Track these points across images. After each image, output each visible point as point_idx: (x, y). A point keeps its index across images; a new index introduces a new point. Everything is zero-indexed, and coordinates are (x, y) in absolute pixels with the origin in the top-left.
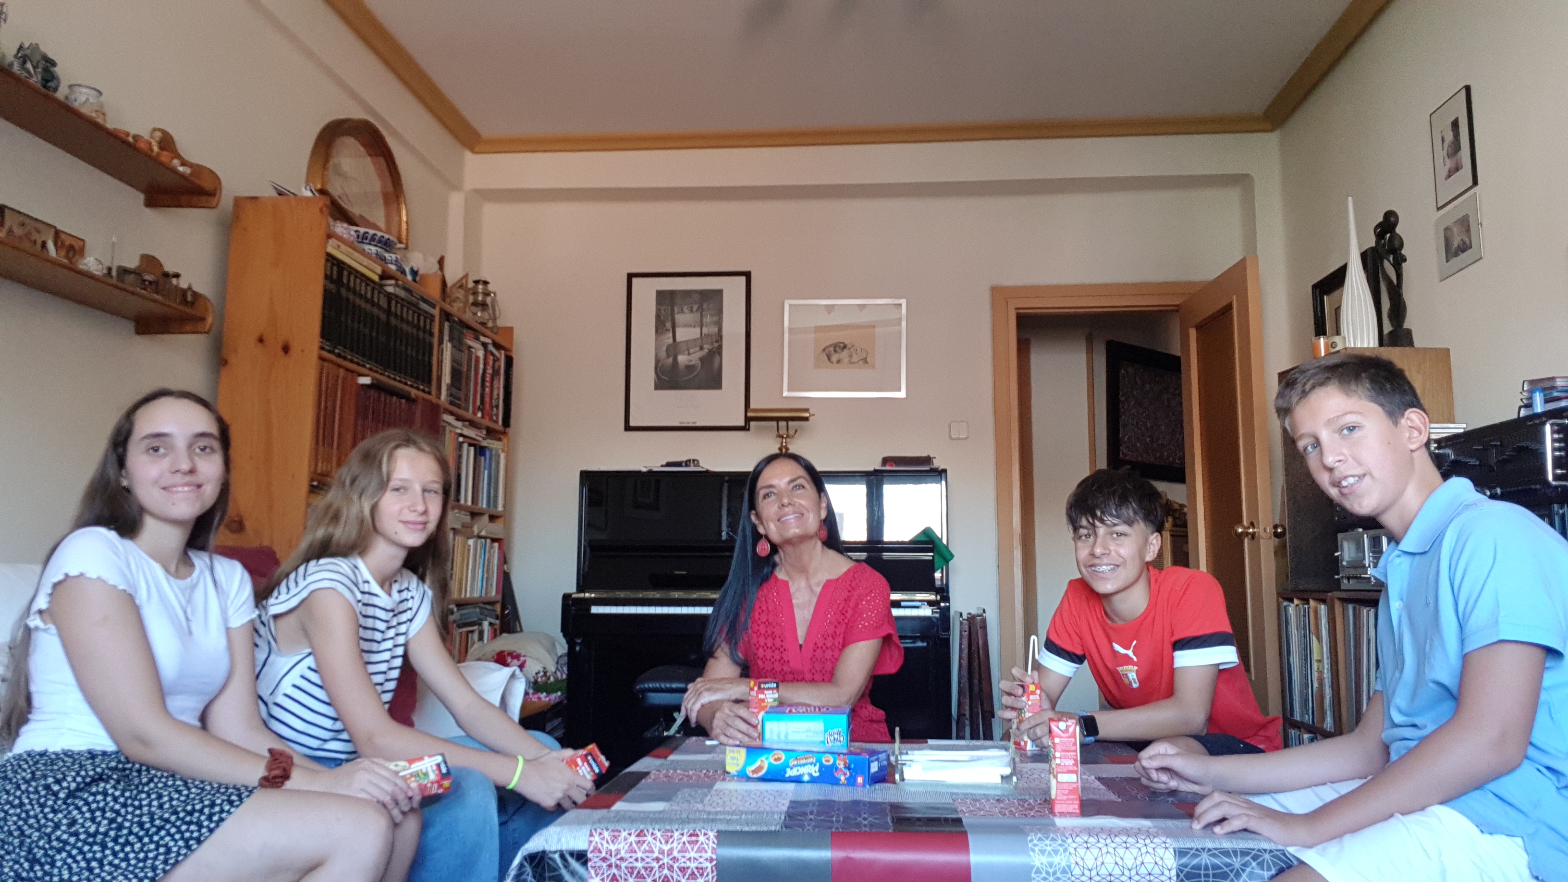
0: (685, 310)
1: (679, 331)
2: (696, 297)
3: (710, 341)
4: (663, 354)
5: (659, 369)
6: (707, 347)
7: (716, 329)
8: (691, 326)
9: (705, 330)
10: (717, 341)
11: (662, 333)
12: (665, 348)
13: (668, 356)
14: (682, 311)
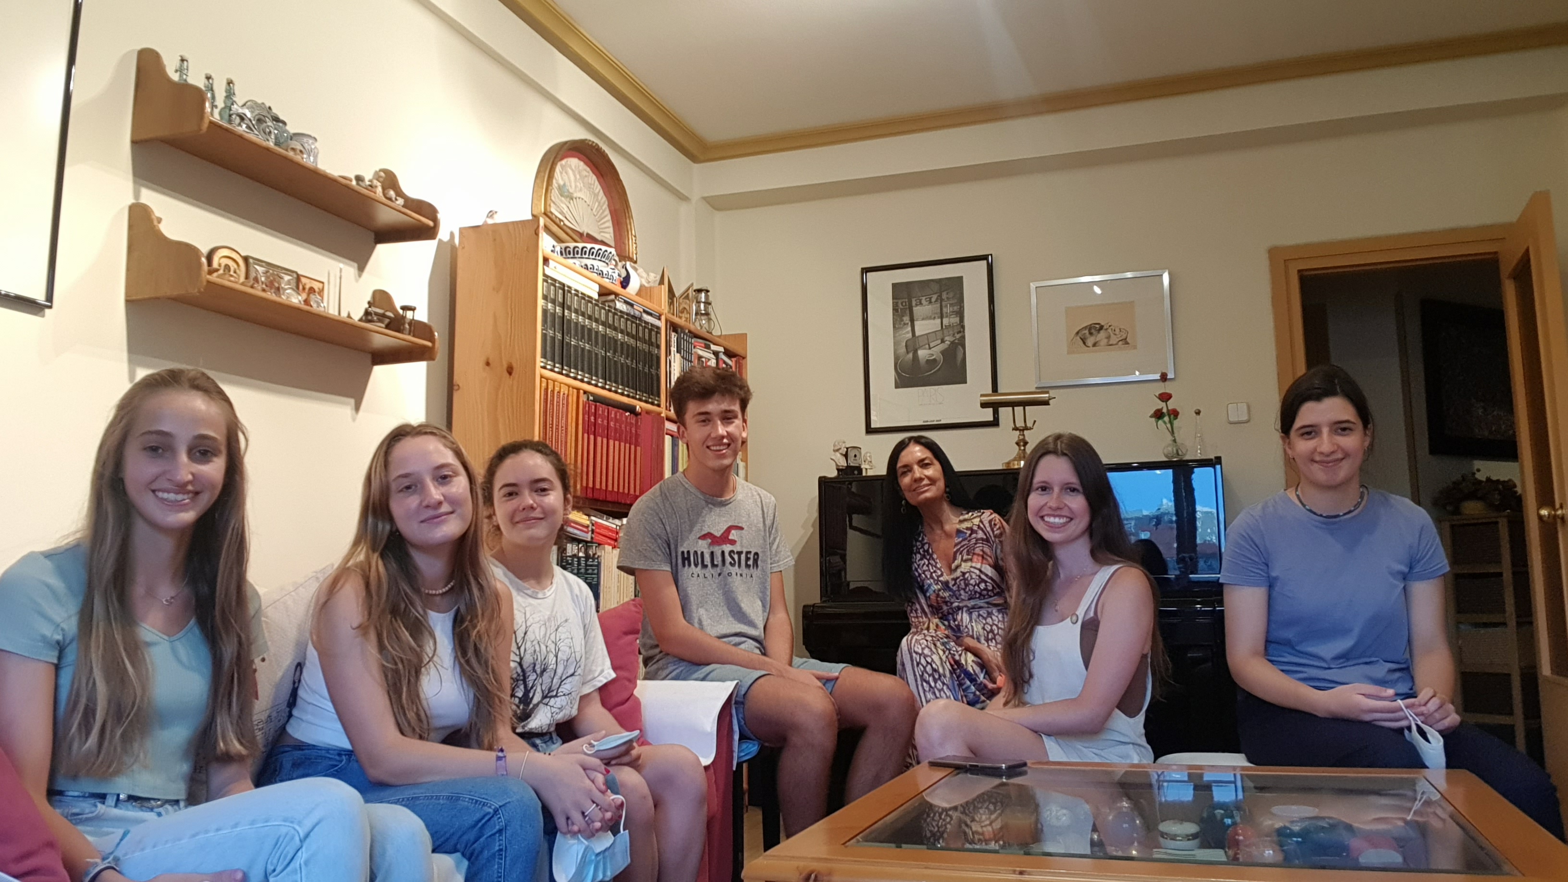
0: (923, 302)
1: (917, 323)
2: (936, 287)
3: (951, 332)
4: (903, 350)
5: (899, 366)
6: (948, 339)
7: (957, 320)
8: (930, 318)
9: (946, 321)
10: (960, 332)
11: (898, 328)
12: (904, 344)
13: (908, 352)
14: (921, 304)
